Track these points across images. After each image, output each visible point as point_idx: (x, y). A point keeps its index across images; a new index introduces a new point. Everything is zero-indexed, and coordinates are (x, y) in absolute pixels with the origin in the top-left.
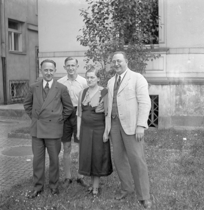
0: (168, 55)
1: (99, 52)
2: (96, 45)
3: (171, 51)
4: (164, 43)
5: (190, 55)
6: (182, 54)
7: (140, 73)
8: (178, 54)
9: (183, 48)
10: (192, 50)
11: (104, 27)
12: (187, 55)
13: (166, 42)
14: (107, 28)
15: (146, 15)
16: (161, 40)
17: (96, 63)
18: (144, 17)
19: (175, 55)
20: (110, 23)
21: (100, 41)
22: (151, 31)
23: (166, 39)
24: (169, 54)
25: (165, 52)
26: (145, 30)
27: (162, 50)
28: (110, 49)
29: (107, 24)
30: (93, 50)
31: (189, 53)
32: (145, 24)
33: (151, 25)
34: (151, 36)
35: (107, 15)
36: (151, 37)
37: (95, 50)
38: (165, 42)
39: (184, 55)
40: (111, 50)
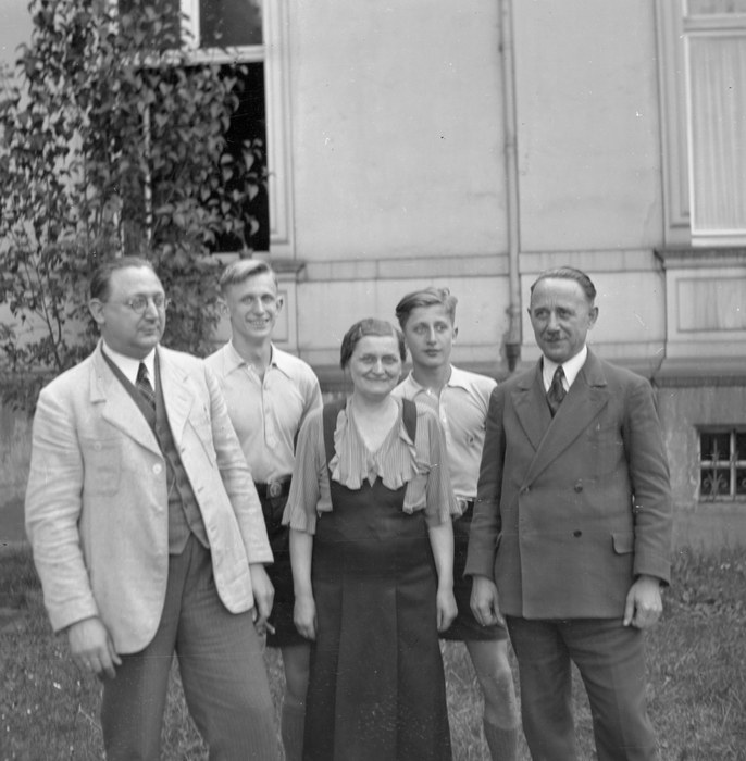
0: (303, 286)
1: (34, 277)
2: (26, 249)
3: (312, 270)
4: (286, 242)
5: (381, 284)
6: (352, 280)
7: (191, 353)
8: (339, 280)
9: (356, 261)
10: (384, 269)
11: (54, 183)
12: (370, 285)
13: (295, 238)
14: (62, 187)
15: (204, 140)
16: (275, 232)
17: (24, 318)
18: (198, 147)
19: (326, 285)
20: (71, 169)
21: (38, 234)
22: (229, 199)
23: (295, 229)
24: (306, 280)
25: (293, 276)
26: (206, 194)
27: (280, 269)
28: (73, 263)
29: (62, 172)
30: (14, 270)
31: (377, 278)
32: (204, 175)
33: (228, 175)
34: (228, 217)
35: (61, 141)
36: (229, 220)
37: (22, 267)
38: (291, 239)
39: (359, 285)
40: (75, 270)
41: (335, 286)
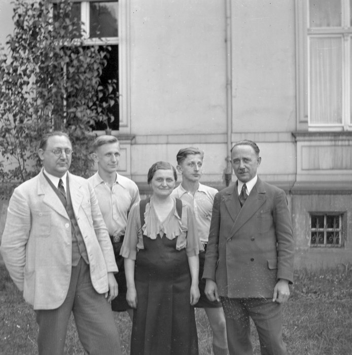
0: (134, 146)
1: (13, 140)
2: (9, 127)
3: (138, 139)
4: (126, 126)
5: (169, 145)
6: (156, 144)
8: (150, 144)
9: (158, 135)
10: (171, 139)
11: (22, 97)
12: (165, 146)
13: (131, 124)
14: (26, 99)
15: (90, 79)
16: (122, 121)
17: (8, 158)
18: (88, 82)
19: (144, 146)
20: (30, 91)
21: (15, 120)
22: (101, 106)
23: (131, 120)
24: (135, 144)
25: (129, 141)
26: (91, 104)
27: (124, 138)
28: (30, 133)
29: (26, 93)
30: (4, 136)
31: (167, 143)
32: (90, 95)
33: (101, 95)
34: (100, 114)
35: (25, 78)
36: (101, 116)
37: (7, 135)
38: (129, 125)
39: (160, 146)
40: (31, 137)
41: (149, 146)
